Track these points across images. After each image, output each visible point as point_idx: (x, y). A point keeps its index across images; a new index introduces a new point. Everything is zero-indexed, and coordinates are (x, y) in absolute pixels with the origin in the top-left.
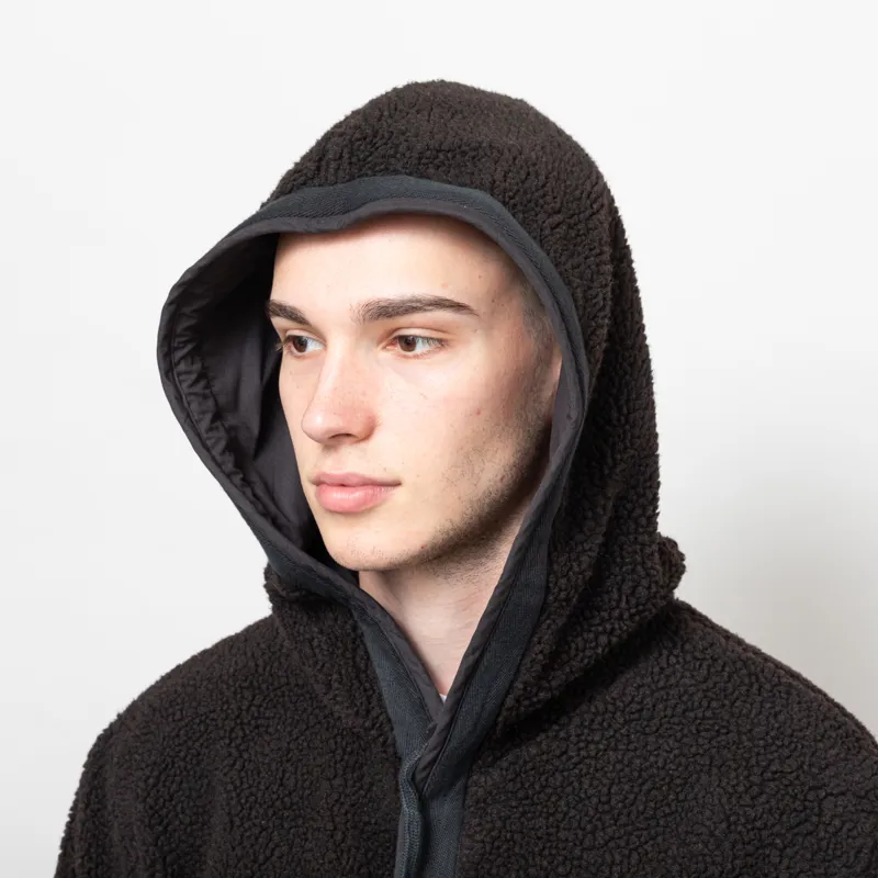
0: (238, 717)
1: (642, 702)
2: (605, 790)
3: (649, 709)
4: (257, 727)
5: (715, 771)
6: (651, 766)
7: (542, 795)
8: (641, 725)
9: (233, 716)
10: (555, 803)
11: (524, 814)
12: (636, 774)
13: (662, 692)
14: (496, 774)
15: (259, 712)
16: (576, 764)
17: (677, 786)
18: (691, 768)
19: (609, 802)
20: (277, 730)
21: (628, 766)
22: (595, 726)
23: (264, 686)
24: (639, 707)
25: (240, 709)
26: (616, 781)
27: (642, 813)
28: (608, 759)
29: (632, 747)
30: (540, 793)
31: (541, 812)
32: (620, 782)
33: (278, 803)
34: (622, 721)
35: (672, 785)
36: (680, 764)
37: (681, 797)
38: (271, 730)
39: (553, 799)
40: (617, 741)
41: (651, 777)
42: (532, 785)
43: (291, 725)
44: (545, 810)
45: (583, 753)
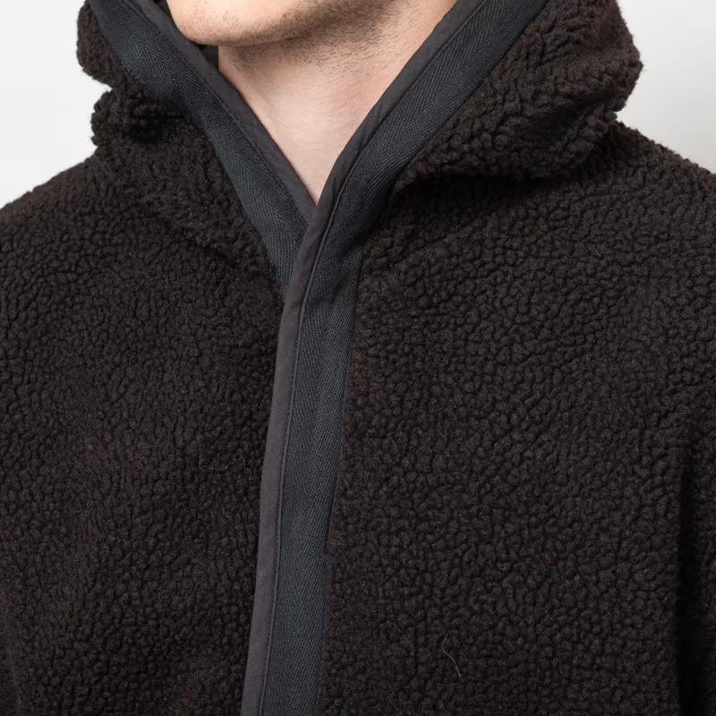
0: (81, 248)
1: (569, 209)
2: (524, 300)
3: (576, 217)
4: (103, 257)
5: (653, 282)
6: (579, 273)
7: (450, 305)
8: (567, 232)
9: (76, 248)
10: (464, 314)
11: (427, 324)
12: (560, 281)
13: (592, 199)
14: (392, 278)
15: (104, 239)
16: (491, 271)
17: (609, 298)
18: (626, 279)
19: (528, 313)
20: (128, 257)
21: (550, 274)
22: (515, 231)
23: (107, 210)
24: (565, 214)
25: (82, 239)
26: (537, 290)
27: (568, 328)
28: (529, 266)
29: (555, 254)
30: (446, 301)
31: (448, 323)
32: (541, 291)
33: (131, 337)
34: (545, 227)
35: (604, 296)
36: (613, 274)
37: (614, 310)
38: (121, 257)
39: (462, 308)
40: (539, 247)
41: (577, 285)
42: (437, 291)
43: (144, 249)
44: (452, 320)
45: (499, 259)
